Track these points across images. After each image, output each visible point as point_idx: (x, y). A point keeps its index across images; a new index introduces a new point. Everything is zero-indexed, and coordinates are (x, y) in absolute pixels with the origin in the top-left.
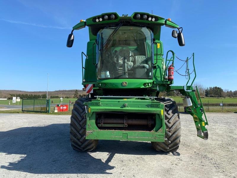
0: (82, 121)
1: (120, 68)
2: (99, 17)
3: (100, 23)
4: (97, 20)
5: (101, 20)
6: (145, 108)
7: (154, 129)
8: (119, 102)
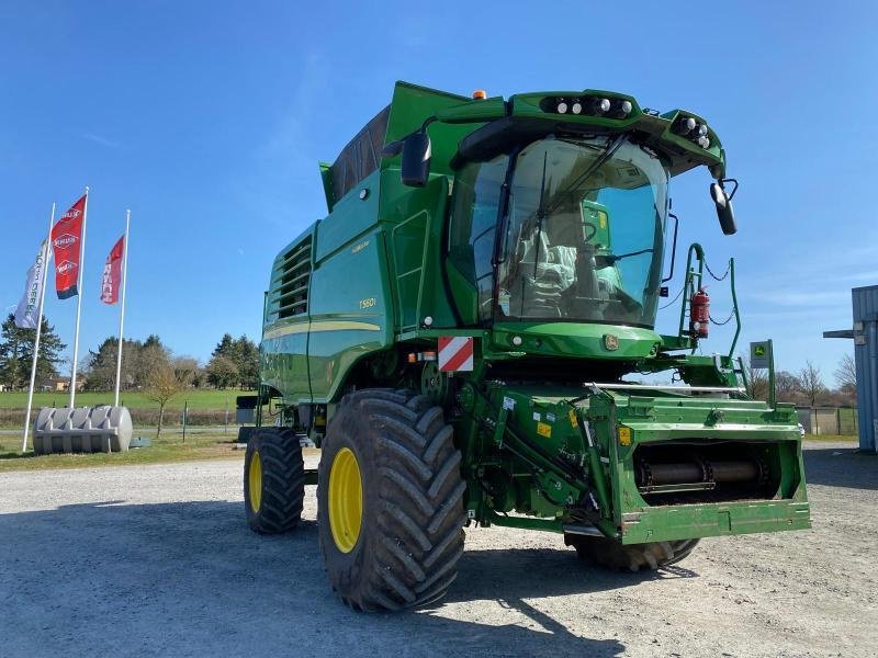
0: (435, 484)
1: (540, 285)
2: (569, 99)
3: (568, 118)
4: (562, 108)
5: (577, 108)
6: (761, 423)
7: (780, 491)
8: (680, 404)
